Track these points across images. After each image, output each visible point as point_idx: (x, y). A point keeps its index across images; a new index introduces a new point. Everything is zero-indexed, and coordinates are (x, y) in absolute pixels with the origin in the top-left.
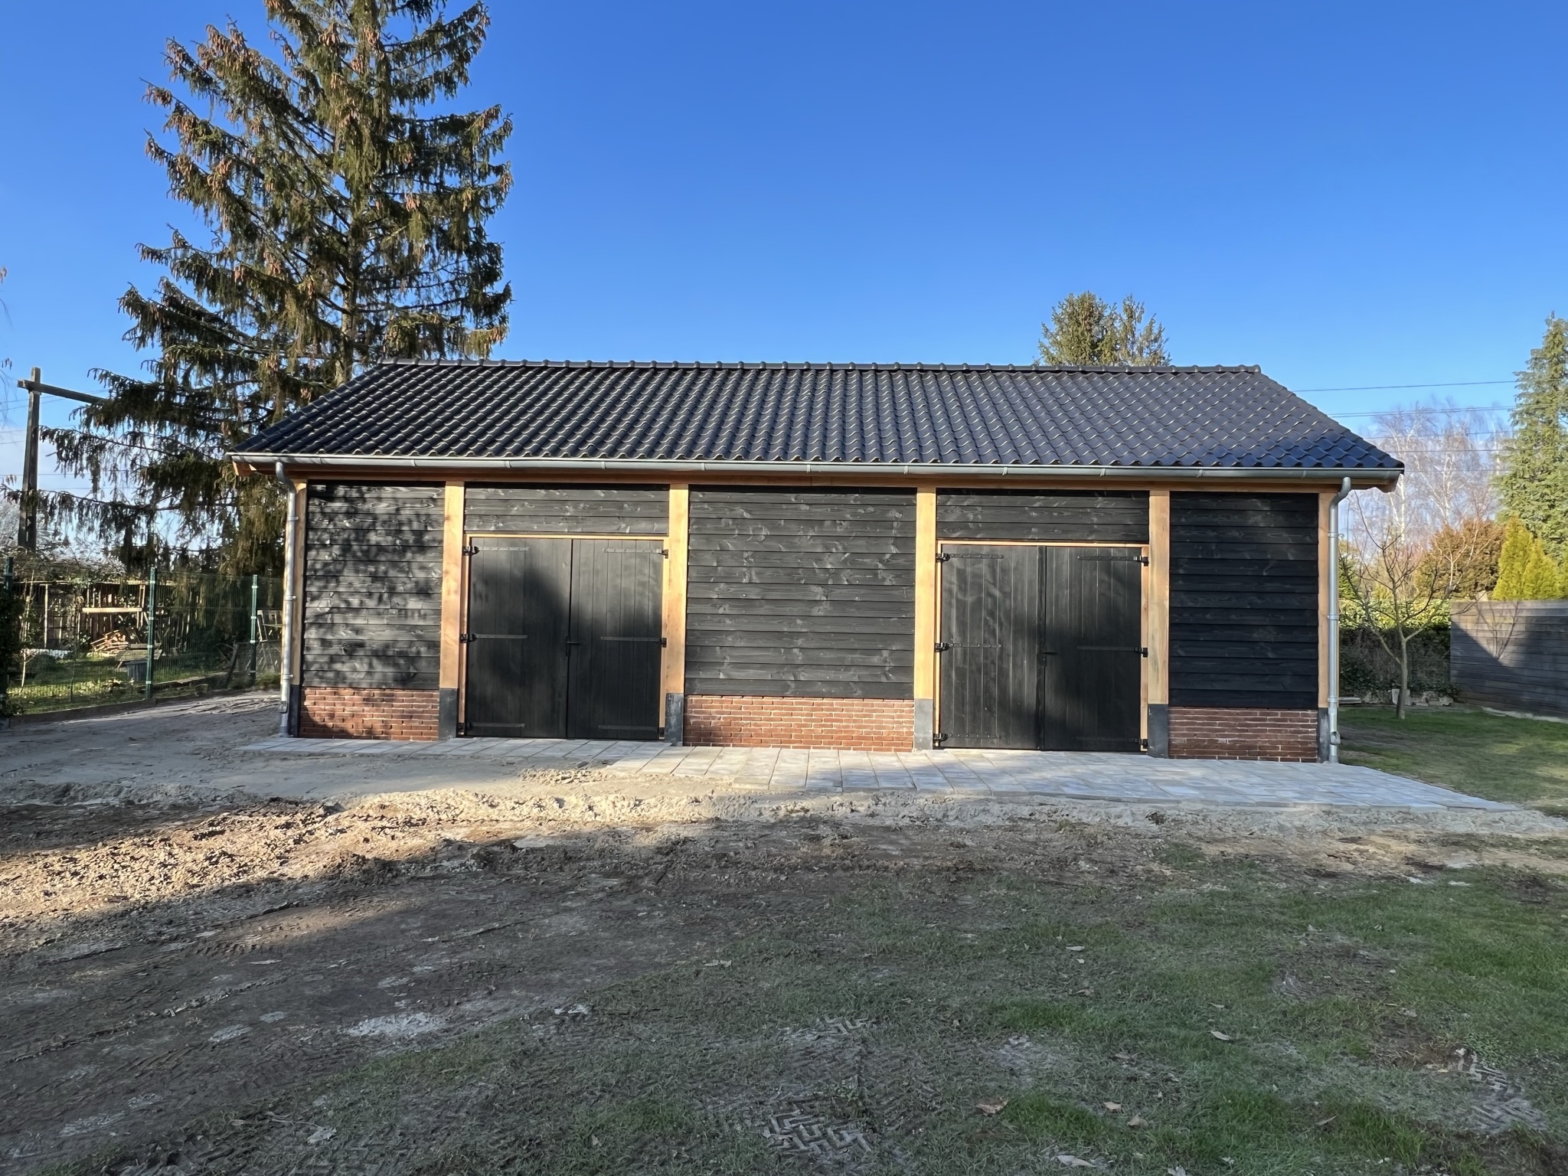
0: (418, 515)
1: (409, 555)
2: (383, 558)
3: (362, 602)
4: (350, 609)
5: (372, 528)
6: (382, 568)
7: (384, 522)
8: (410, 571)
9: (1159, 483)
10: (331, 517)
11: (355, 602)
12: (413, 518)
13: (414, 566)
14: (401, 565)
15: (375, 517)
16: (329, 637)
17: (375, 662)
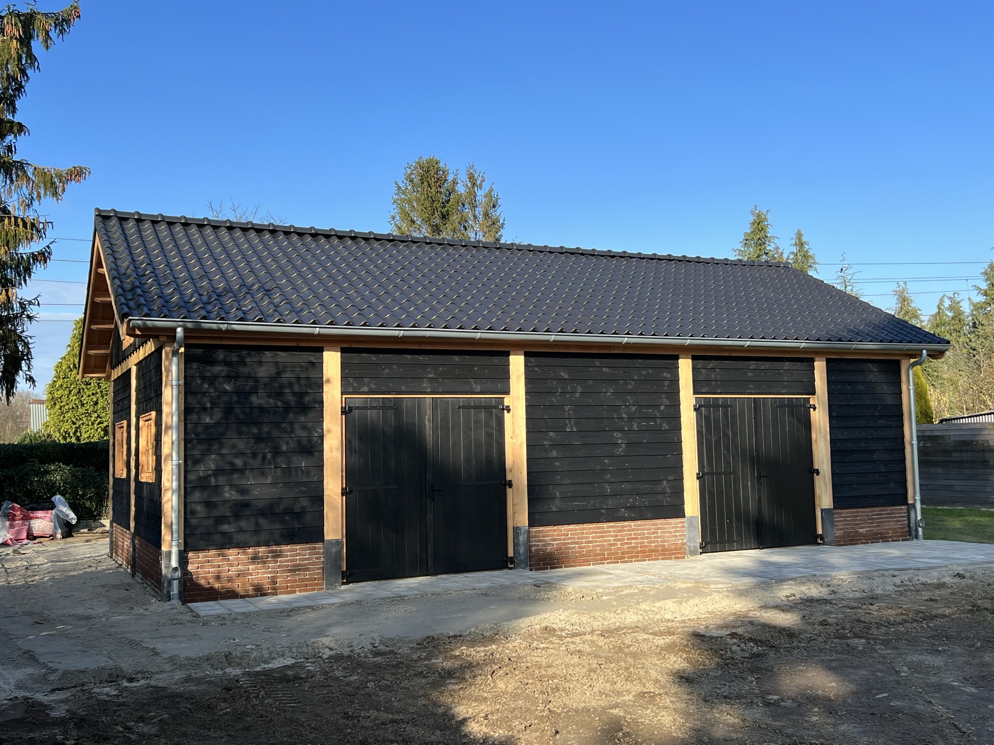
0: (298, 378)
1: (291, 416)
2: (266, 420)
3: (245, 464)
4: (235, 470)
5: (254, 391)
6: (265, 429)
7: (265, 385)
8: (292, 431)
9: (819, 352)
10: (212, 380)
11: (239, 462)
12: (293, 380)
13: (296, 426)
14: (284, 425)
15: (256, 380)
16: (214, 499)
17: (262, 521)
